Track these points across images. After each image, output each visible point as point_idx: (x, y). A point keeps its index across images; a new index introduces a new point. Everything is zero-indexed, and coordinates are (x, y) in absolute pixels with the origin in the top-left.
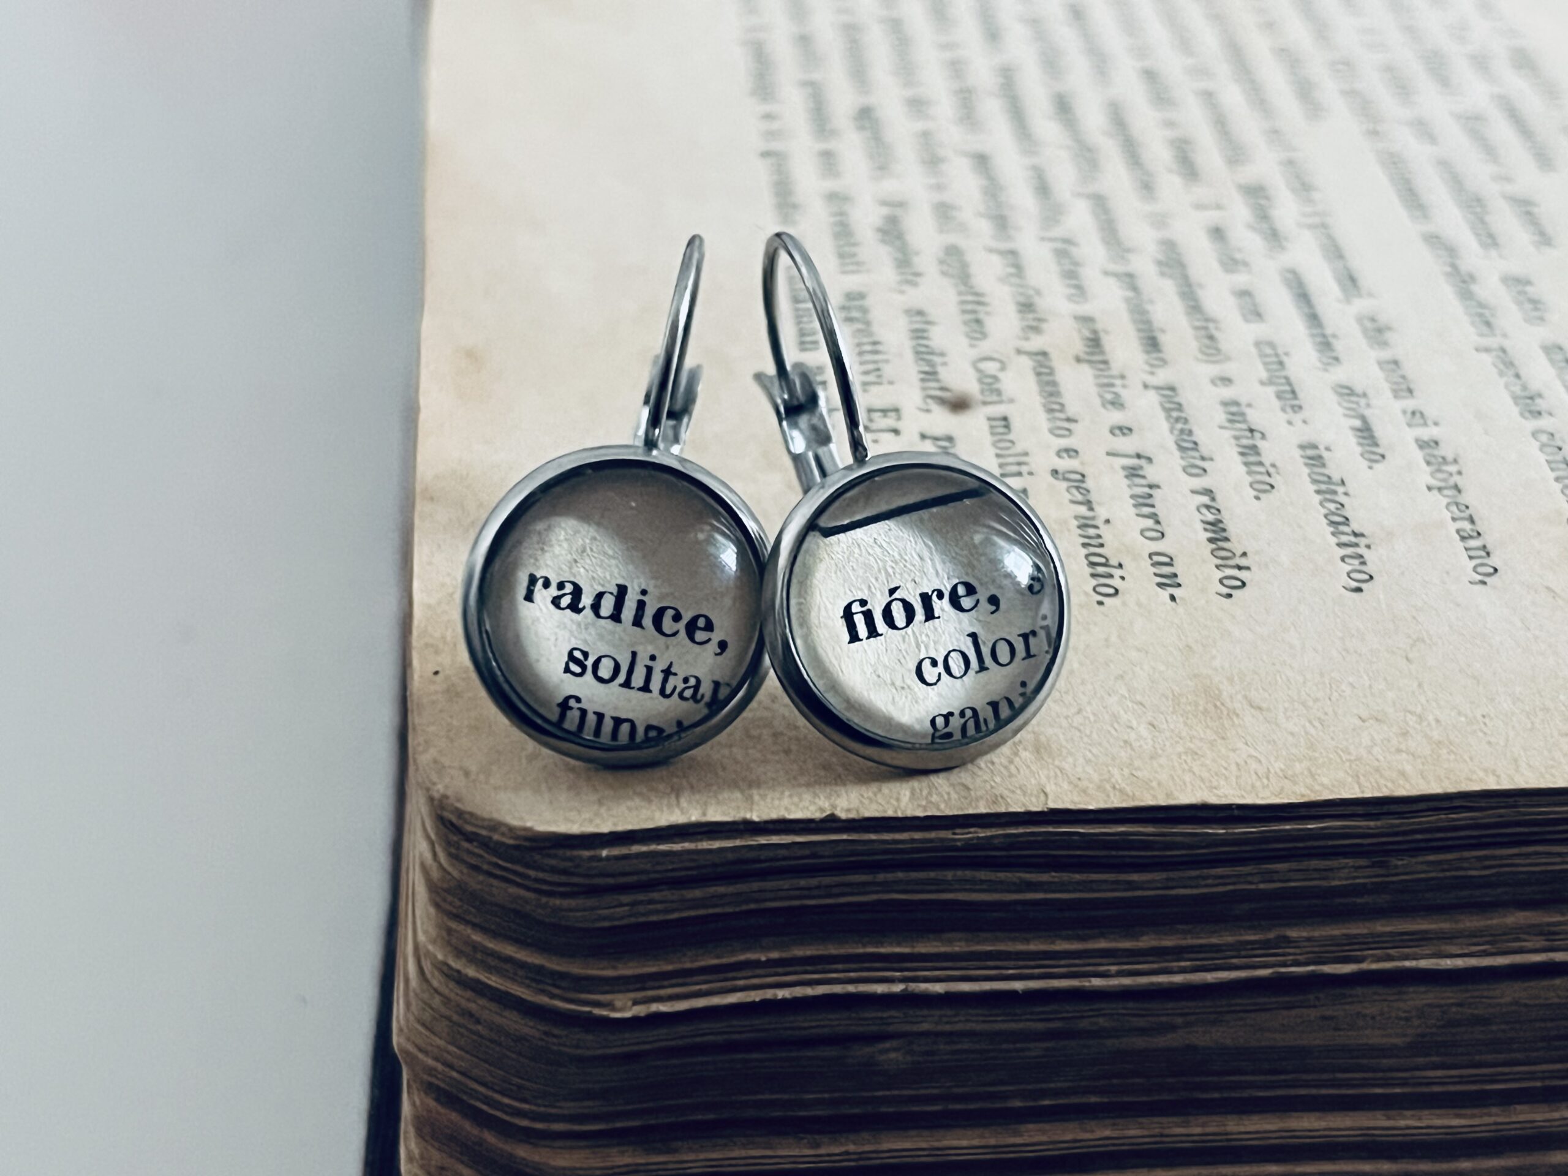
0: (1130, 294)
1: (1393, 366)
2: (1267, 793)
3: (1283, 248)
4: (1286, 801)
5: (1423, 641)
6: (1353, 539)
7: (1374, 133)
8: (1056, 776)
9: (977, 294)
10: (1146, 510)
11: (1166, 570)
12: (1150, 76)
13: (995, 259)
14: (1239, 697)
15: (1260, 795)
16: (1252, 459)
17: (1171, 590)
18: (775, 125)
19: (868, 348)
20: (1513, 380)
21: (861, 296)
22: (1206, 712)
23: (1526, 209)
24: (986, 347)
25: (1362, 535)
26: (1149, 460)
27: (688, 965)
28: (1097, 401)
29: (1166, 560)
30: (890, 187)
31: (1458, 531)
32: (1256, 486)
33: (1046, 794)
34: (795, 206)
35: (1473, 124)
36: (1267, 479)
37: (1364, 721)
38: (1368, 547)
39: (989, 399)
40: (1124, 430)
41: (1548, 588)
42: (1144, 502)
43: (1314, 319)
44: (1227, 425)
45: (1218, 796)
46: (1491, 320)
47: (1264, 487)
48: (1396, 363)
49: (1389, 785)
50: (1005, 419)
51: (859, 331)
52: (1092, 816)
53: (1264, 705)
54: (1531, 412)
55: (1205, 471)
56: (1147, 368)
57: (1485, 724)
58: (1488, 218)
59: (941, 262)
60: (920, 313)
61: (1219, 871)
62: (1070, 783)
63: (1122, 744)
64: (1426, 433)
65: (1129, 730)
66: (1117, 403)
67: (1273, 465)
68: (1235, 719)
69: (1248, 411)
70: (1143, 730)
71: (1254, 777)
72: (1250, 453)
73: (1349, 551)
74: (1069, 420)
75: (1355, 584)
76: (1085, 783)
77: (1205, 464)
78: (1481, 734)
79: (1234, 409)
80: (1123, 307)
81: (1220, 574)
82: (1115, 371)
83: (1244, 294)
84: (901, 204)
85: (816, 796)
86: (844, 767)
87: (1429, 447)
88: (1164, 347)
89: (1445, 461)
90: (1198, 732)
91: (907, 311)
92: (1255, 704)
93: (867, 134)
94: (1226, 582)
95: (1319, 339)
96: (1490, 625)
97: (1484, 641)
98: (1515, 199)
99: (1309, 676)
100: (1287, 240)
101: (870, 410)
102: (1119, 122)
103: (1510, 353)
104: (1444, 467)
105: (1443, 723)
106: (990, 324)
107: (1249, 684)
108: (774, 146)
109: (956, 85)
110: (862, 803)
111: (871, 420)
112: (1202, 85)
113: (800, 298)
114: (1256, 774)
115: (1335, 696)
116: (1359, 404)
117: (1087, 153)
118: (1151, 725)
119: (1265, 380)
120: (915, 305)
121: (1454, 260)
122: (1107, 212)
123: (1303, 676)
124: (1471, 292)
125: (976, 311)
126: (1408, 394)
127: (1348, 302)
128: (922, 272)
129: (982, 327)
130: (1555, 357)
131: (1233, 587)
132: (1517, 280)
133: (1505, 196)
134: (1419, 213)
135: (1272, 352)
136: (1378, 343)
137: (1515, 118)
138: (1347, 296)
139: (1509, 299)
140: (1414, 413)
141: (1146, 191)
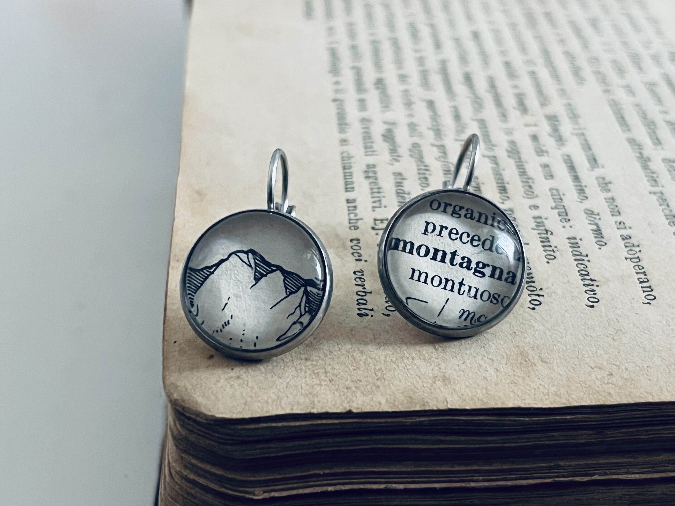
0: (495, 166)
1: (612, 201)
2: (547, 402)
3: (563, 144)
4: (556, 406)
5: (621, 331)
6: (590, 282)
7: (607, 91)
8: (452, 393)
9: (426, 166)
12: (507, 64)
13: (435, 149)
14: (537, 357)
15: (545, 403)
16: (546, 244)
18: (340, 87)
19: (376, 190)
20: (666, 207)
21: (374, 166)
22: (521, 364)
25: (595, 280)
27: (288, 476)
30: (389, 116)
31: (639, 279)
32: (548, 257)
33: (447, 402)
34: (346, 124)
35: (651, 87)
36: (552, 253)
37: (592, 368)
38: (597, 286)
43: (576, 178)
44: (536, 228)
45: (525, 404)
46: (657, 179)
47: (551, 258)
48: (613, 199)
49: (603, 399)
51: (372, 182)
52: (467, 412)
53: (547, 361)
54: (673, 222)
56: (501, 201)
58: (657, 131)
59: (410, 150)
60: (400, 174)
61: (527, 436)
62: (458, 396)
63: (483, 378)
64: (625, 232)
65: (486, 372)
67: (556, 247)
69: (546, 222)
70: (492, 372)
71: (542, 394)
72: (545, 242)
73: (589, 288)
75: (591, 304)
76: (465, 397)
78: (645, 375)
79: (539, 220)
80: (491, 172)
81: (530, 299)
83: (545, 166)
84: (394, 124)
85: (343, 402)
86: (356, 388)
87: (627, 239)
88: (508, 191)
89: (633, 246)
90: (517, 373)
91: (394, 174)
92: (544, 360)
93: (379, 91)
94: (533, 302)
95: (579, 188)
96: (652, 324)
97: (648, 331)
98: (669, 122)
99: (568, 347)
100: (566, 141)
101: (375, 220)
102: (492, 85)
103: (665, 195)
104: (633, 248)
105: (629, 370)
106: (431, 179)
107: (541, 351)
108: (339, 96)
109: (421, 68)
110: (363, 405)
111: (375, 224)
112: (530, 69)
113: (346, 167)
114: (543, 393)
115: (580, 356)
116: (595, 218)
117: (478, 100)
118: (497, 369)
119: (554, 207)
120: (397, 170)
121: (641, 151)
122: (485, 127)
123: (566, 347)
124: (648, 166)
125: (425, 174)
126: (618, 214)
127: (593, 170)
128: (401, 155)
129: (427, 181)
131: (535, 304)
132: (669, 160)
133: (665, 121)
134: (626, 128)
135: (557, 194)
136: (605, 190)
137: (671, 84)
138: (592, 167)
139: (666, 170)
140: (620, 223)
141: (504, 118)
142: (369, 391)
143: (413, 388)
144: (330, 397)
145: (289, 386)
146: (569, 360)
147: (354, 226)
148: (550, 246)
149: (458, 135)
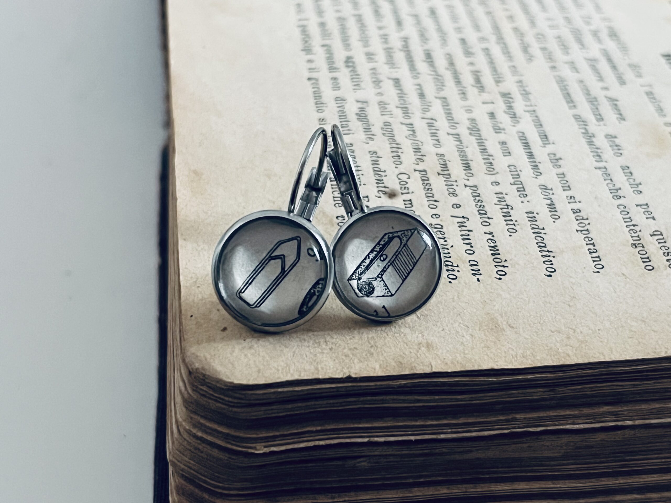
0: (458, 143)
1: (562, 176)
2: (516, 364)
3: (518, 122)
4: (523, 367)
5: (575, 298)
6: (548, 253)
7: (553, 68)
8: (435, 358)
9: (397, 144)
10: (467, 241)
11: (475, 268)
12: (463, 41)
13: (404, 127)
14: (505, 323)
15: (514, 364)
16: (508, 218)
17: (478, 276)
18: (313, 65)
20: (609, 181)
21: (352, 145)
22: (492, 329)
23: (613, 102)
24: (402, 169)
25: (551, 252)
26: (468, 218)
28: (447, 192)
29: (476, 263)
30: (361, 95)
31: (588, 250)
32: (510, 230)
33: (432, 366)
34: (323, 103)
35: (593, 63)
36: (513, 227)
37: (553, 332)
38: (554, 257)
39: (404, 191)
40: (458, 206)
41: (623, 274)
42: (466, 238)
43: (531, 155)
44: (498, 203)
45: (497, 365)
46: (601, 154)
47: (512, 231)
48: (563, 174)
49: (563, 360)
50: (410, 200)
52: (450, 374)
53: (514, 326)
54: (616, 196)
55: (490, 224)
56: (466, 178)
58: (599, 107)
59: (382, 129)
60: (375, 152)
62: (441, 360)
63: (460, 343)
64: (575, 206)
65: (463, 338)
66: (454, 194)
68: (503, 332)
69: (506, 197)
70: (468, 337)
71: (511, 357)
72: (507, 215)
73: (546, 259)
74: (436, 201)
75: (549, 273)
76: (446, 360)
77: (489, 221)
78: (598, 338)
79: (500, 196)
80: (455, 149)
81: (497, 270)
82: (453, 178)
83: (503, 143)
84: (366, 102)
85: (343, 368)
86: (353, 354)
87: (577, 212)
88: (471, 168)
89: (583, 219)
90: (489, 338)
91: (370, 152)
92: (511, 326)
93: (350, 69)
94: (499, 273)
95: (533, 164)
96: (601, 291)
97: (599, 297)
98: (610, 98)
99: (531, 313)
100: (520, 118)
102: (451, 63)
103: (608, 170)
104: (582, 221)
105: (583, 333)
106: (403, 158)
107: (509, 317)
108: (314, 75)
109: (385, 46)
110: (361, 370)
112: (484, 45)
114: (512, 355)
115: (542, 322)
116: (549, 193)
117: (439, 78)
118: (471, 335)
119: (512, 183)
120: (373, 149)
121: (587, 127)
122: (448, 105)
123: (529, 313)
124: (593, 142)
125: (397, 152)
126: (568, 188)
127: (545, 147)
128: (375, 134)
129: (400, 159)
130: (626, 171)
131: (501, 275)
132: (611, 135)
133: (606, 97)
134: (571, 105)
135: (515, 170)
136: (556, 165)
137: (610, 60)
138: (544, 144)
139: (608, 145)
140: (571, 197)
141: (463, 95)
142: (364, 358)
143: (402, 353)
144: (331, 364)
145: (295, 355)
146: (532, 325)
147: (339, 204)
148: (512, 220)
149: (424, 114)
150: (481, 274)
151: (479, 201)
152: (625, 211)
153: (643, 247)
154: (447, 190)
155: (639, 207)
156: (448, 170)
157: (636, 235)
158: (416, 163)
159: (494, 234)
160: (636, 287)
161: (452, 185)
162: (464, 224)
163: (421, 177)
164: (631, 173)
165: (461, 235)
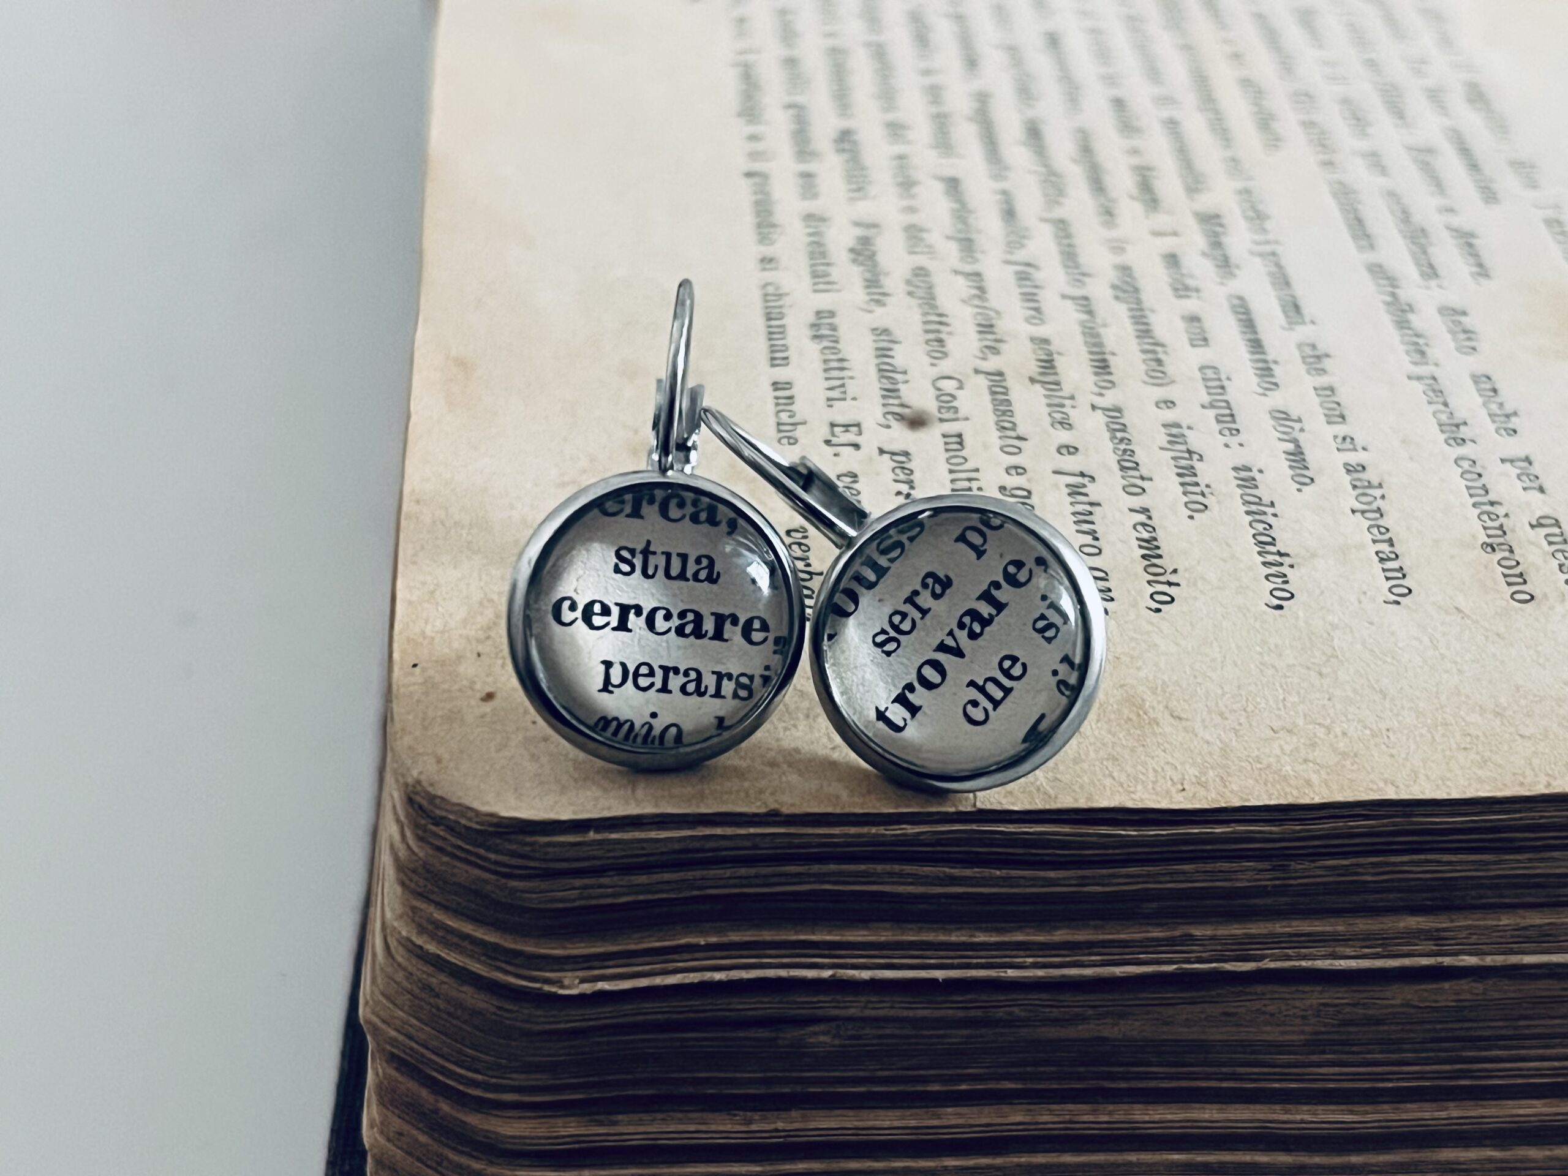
0: (1085, 317)
1: (1329, 393)
3: (1232, 275)
4: (1198, 806)
5: (1337, 657)
6: (1277, 558)
7: (1329, 164)
9: (941, 315)
10: (1086, 527)
11: (1102, 585)
12: (1119, 104)
13: (961, 281)
14: (1161, 707)
16: (1188, 479)
18: (759, 146)
19: (835, 364)
20: (1441, 407)
21: (832, 314)
22: (1129, 720)
23: (1467, 241)
24: (946, 366)
25: (1287, 555)
26: (1093, 478)
27: (633, 947)
28: (1048, 420)
29: (1102, 575)
30: (864, 209)
31: (1377, 553)
32: (1191, 506)
34: (774, 226)
35: (1423, 156)
36: (1200, 498)
37: (1276, 732)
38: (1292, 566)
39: (946, 416)
40: (1070, 450)
41: (1457, 608)
42: (1084, 519)
43: (1256, 345)
44: (1169, 446)
46: (1425, 348)
47: (1198, 507)
48: (1332, 389)
49: (1295, 792)
50: (960, 436)
51: (825, 348)
52: (1015, 817)
53: (1183, 716)
54: (1455, 439)
55: (1144, 490)
56: (1097, 390)
57: (1388, 737)
58: (1429, 249)
59: (908, 282)
60: (886, 331)
64: (1353, 458)
66: (1065, 424)
67: (1208, 486)
68: (1155, 727)
69: (1189, 434)
71: (1170, 783)
72: (1187, 474)
73: (1273, 570)
74: (1019, 438)
75: (1277, 602)
77: (1145, 484)
78: (1383, 747)
79: (1174, 431)
80: (1077, 329)
81: (1152, 590)
82: (1067, 390)
83: (1194, 319)
84: (875, 226)
85: (761, 792)
87: (1356, 471)
88: (1112, 370)
89: (1370, 485)
90: (1120, 739)
91: (874, 330)
92: (1175, 714)
93: (846, 156)
94: (1156, 597)
95: (1260, 365)
96: (1400, 645)
97: (1394, 658)
98: (1456, 230)
99: (1227, 688)
100: (1238, 267)
101: (833, 425)
102: (1086, 149)
103: (1440, 381)
104: (1369, 491)
105: (1349, 735)
106: (951, 344)
107: (1171, 695)
108: (758, 166)
109: (934, 110)
110: (803, 800)
111: (833, 435)
112: (1165, 114)
113: (773, 316)
114: (1171, 779)
115: (1250, 708)
116: (1292, 428)
117: (1053, 179)
119: (1207, 405)
120: (881, 324)
121: (1395, 290)
122: (1069, 236)
123: (1222, 688)
124: (1408, 321)
125: (938, 331)
126: (1340, 420)
127: (1291, 329)
128: (890, 292)
129: (943, 346)
130: (1483, 386)
131: (1162, 602)
132: (1454, 310)
133: (1448, 228)
134: (1364, 243)
135: (1215, 376)
136: (1316, 369)
137: (1464, 151)
138: (1290, 323)
139: (1444, 329)
140: (1344, 439)
141: (1107, 218)
146: (1227, 714)
147: (789, 438)
148: (1197, 484)
149: (1011, 253)
150: (1112, 599)
151: (1122, 440)
152: (1473, 472)
153: (1511, 551)
154: (1050, 414)
155: (1508, 465)
156: (1056, 374)
157: (1496, 524)
158: (981, 355)
159: (1153, 514)
160: (1487, 638)
161: (1063, 406)
162: (1083, 490)
163: (990, 388)
164: (1495, 391)
165: (1074, 514)
